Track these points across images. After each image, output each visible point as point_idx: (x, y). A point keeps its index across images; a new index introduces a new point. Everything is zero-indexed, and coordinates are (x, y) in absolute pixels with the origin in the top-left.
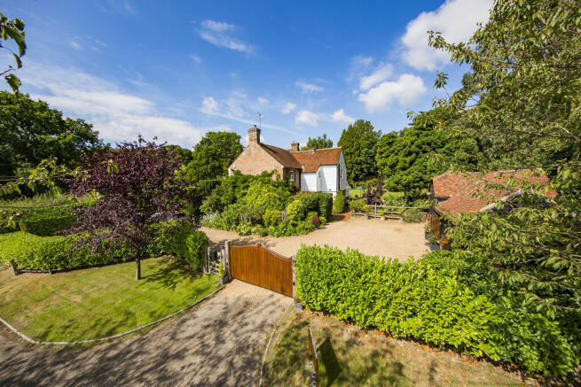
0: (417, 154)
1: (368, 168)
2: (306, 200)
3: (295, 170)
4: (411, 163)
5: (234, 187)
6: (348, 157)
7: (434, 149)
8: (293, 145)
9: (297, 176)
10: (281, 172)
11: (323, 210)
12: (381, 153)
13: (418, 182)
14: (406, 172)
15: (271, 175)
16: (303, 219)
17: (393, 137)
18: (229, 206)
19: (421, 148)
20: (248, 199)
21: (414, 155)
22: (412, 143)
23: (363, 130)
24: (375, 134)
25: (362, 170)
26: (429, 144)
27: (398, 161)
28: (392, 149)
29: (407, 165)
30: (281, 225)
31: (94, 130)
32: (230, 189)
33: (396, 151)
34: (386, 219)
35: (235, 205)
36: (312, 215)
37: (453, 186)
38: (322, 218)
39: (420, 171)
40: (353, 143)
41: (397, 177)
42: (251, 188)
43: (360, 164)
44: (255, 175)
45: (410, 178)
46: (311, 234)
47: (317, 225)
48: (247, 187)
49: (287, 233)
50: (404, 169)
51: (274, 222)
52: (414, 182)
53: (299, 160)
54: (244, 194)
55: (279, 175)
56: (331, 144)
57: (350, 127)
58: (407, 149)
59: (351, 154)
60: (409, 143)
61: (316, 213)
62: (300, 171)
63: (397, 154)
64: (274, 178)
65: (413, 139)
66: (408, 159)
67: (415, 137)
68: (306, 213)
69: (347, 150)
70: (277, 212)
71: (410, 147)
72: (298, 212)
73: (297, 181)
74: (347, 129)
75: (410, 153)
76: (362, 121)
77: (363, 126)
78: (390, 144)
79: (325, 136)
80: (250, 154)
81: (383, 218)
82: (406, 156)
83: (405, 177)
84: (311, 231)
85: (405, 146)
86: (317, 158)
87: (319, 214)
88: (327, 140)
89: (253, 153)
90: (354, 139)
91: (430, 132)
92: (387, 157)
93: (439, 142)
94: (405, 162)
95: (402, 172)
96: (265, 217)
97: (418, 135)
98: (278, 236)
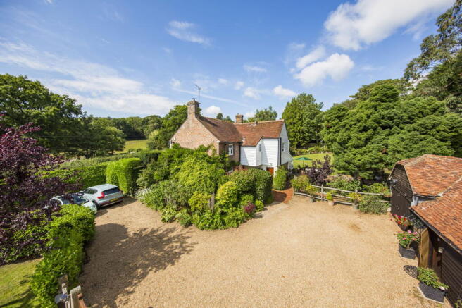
0: (375, 129)
1: (310, 137)
2: (240, 182)
3: (234, 143)
4: (367, 140)
5: (170, 161)
6: (292, 127)
7: (398, 125)
8: (237, 117)
9: (237, 149)
10: (217, 147)
11: (261, 193)
12: (329, 128)
13: (377, 163)
14: (361, 150)
15: (207, 150)
16: (235, 205)
17: (343, 110)
18: (160, 183)
19: (379, 123)
20: (181, 175)
21: (370, 132)
22: (368, 117)
23: (306, 102)
24: (317, 106)
25: (304, 138)
26: (391, 119)
27: (350, 138)
28: (342, 124)
29: (362, 143)
30: (207, 215)
31: (77, 104)
32: (166, 163)
33: (348, 126)
34: (335, 203)
35: (166, 182)
36: (246, 200)
37: (439, 177)
38: (258, 203)
39: (379, 150)
40: (296, 114)
41: (348, 156)
42: (185, 164)
43: (302, 132)
44: (192, 148)
45: (366, 158)
46: (243, 226)
47: (252, 213)
48: (182, 162)
49: (213, 226)
50: (357, 147)
51: (200, 208)
52: (371, 163)
53: (240, 132)
54: (178, 170)
55: (215, 151)
56: (276, 115)
57: (294, 100)
58: (362, 124)
59: (294, 123)
60: (365, 118)
61: (252, 197)
62: (240, 144)
63: (348, 129)
64: (210, 153)
65: (368, 112)
66: (364, 136)
67: (372, 110)
68: (239, 197)
69: (291, 120)
70: (206, 195)
71: (365, 121)
72: (230, 197)
73: (237, 155)
74: (290, 102)
75: (365, 129)
76: (305, 95)
77: (306, 99)
78: (340, 118)
79: (271, 108)
80: (188, 127)
81: (330, 203)
82: (361, 132)
83: (359, 157)
84: (243, 221)
85: (359, 121)
86: (258, 130)
87: (256, 197)
88: (272, 112)
89: (191, 126)
90: (297, 110)
91: (391, 104)
92: (337, 132)
93: (406, 117)
94: (360, 139)
95: (354, 151)
96: (191, 201)
97: (375, 108)
98: (202, 229)
